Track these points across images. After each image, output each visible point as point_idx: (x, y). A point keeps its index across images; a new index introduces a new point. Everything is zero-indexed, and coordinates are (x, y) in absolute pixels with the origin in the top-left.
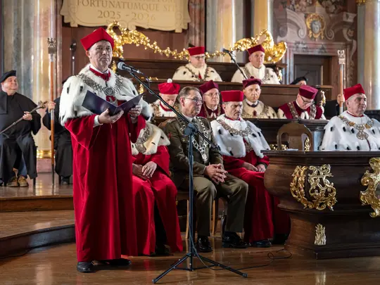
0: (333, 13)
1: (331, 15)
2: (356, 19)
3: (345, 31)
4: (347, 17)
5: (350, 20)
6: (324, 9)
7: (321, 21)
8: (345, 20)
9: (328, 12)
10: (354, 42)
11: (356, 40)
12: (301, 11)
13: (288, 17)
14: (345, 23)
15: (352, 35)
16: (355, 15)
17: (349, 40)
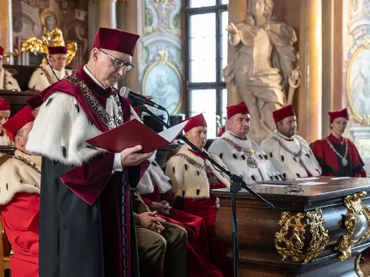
0: (66, 9)
1: (65, 12)
2: (87, 17)
3: (77, 29)
4: (79, 14)
5: (82, 18)
6: (57, 5)
7: (55, 18)
8: (77, 17)
9: (61, 8)
10: (86, 41)
11: (87, 39)
12: (36, 5)
13: (23, 11)
14: (77, 21)
15: (83, 34)
16: (86, 13)
17: (81, 39)
